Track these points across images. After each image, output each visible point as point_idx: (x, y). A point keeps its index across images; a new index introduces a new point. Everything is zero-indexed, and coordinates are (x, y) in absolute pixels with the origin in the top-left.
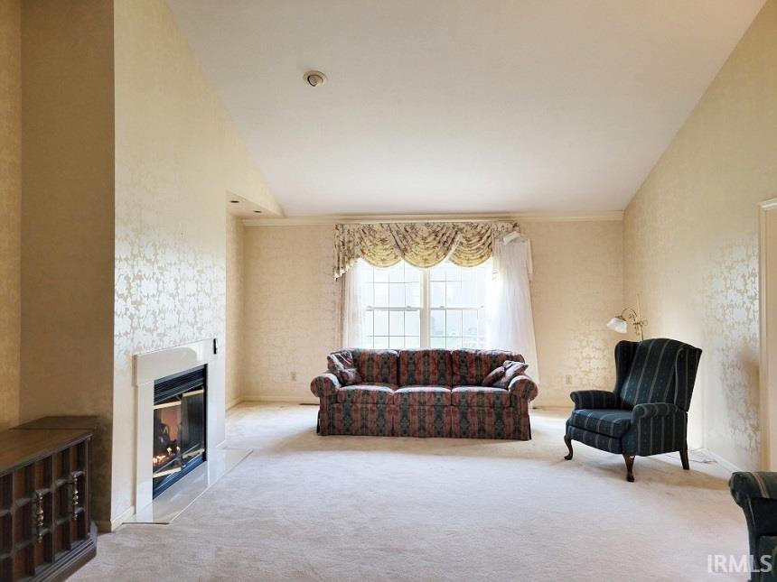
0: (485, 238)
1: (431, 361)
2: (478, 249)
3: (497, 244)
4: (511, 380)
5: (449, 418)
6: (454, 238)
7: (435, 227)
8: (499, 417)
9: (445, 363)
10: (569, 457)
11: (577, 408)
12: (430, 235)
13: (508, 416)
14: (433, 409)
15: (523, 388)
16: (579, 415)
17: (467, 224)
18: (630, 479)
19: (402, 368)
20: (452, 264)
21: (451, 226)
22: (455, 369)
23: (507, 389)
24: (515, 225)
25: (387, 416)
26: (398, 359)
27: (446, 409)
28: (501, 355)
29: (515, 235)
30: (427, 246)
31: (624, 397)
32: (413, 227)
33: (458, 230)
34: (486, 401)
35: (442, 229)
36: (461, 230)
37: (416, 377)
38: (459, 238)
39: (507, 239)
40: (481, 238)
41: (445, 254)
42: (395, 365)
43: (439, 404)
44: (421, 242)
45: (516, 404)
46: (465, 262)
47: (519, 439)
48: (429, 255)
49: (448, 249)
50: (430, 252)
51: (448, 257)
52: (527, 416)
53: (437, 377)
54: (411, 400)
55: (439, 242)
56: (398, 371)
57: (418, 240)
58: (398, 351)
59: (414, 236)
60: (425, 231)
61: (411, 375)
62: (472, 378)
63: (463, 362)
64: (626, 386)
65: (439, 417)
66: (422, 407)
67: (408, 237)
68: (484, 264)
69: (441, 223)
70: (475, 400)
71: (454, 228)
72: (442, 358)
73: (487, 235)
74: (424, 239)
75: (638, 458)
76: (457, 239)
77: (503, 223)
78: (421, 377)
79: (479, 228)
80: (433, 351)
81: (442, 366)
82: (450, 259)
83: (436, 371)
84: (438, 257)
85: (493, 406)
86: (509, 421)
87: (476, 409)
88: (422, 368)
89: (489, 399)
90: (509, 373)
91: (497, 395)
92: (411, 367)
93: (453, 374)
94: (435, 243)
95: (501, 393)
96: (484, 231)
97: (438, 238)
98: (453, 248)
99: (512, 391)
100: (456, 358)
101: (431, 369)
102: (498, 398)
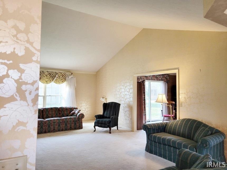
0: (64, 76)
1: (53, 111)
2: (62, 79)
3: (67, 78)
4: (77, 114)
5: (62, 126)
6: (55, 76)
7: (50, 72)
8: (75, 124)
9: (57, 111)
10: (95, 131)
11: (97, 119)
12: (48, 74)
13: (77, 123)
14: (57, 124)
15: (81, 115)
16: (98, 120)
17: (59, 72)
18: (110, 133)
19: (44, 113)
20: (54, 83)
21: (55, 72)
22: (60, 112)
23: (77, 116)
24: (72, 74)
25: (44, 128)
26: (43, 111)
27: (61, 123)
28: (73, 108)
29: (72, 76)
30: (47, 77)
31: (105, 116)
32: (43, 72)
33: (57, 74)
34: (72, 120)
35: (52, 73)
36: (58, 74)
37: (49, 116)
38: (57, 76)
39: (70, 77)
40: (63, 76)
41: (53, 80)
42: (42, 113)
43: (59, 122)
44: (46, 76)
45: (79, 120)
46: (58, 83)
47: (80, 129)
48: (48, 80)
49: (54, 79)
50: (48, 79)
51: (54, 81)
52: (82, 123)
53: (55, 115)
54: (51, 122)
55: (51, 77)
56: (43, 114)
57: (45, 76)
58: (42, 108)
59: (43, 74)
60: (47, 73)
61: (47, 115)
62: (65, 114)
63: (62, 110)
64: (105, 113)
65: (59, 126)
66: (54, 124)
67: (41, 75)
68: (63, 83)
69: (52, 71)
70: (69, 120)
71: (55, 73)
72: (56, 110)
73: (65, 75)
74: (46, 75)
75: (112, 128)
76: (56, 76)
77: (69, 73)
78: (51, 115)
79: (62, 73)
80: (53, 108)
81: (57, 112)
82: (54, 82)
83: (55, 113)
84: (50, 81)
85: (74, 121)
86: (78, 124)
87: (69, 122)
88: (50, 113)
89: (73, 119)
90: (76, 112)
91: (75, 118)
92: (47, 113)
93: (60, 114)
94: (50, 77)
95: (76, 117)
96: (64, 74)
97: (51, 76)
98: (55, 78)
99: (78, 117)
100: (61, 109)
101: (53, 113)
102: (75, 119)
